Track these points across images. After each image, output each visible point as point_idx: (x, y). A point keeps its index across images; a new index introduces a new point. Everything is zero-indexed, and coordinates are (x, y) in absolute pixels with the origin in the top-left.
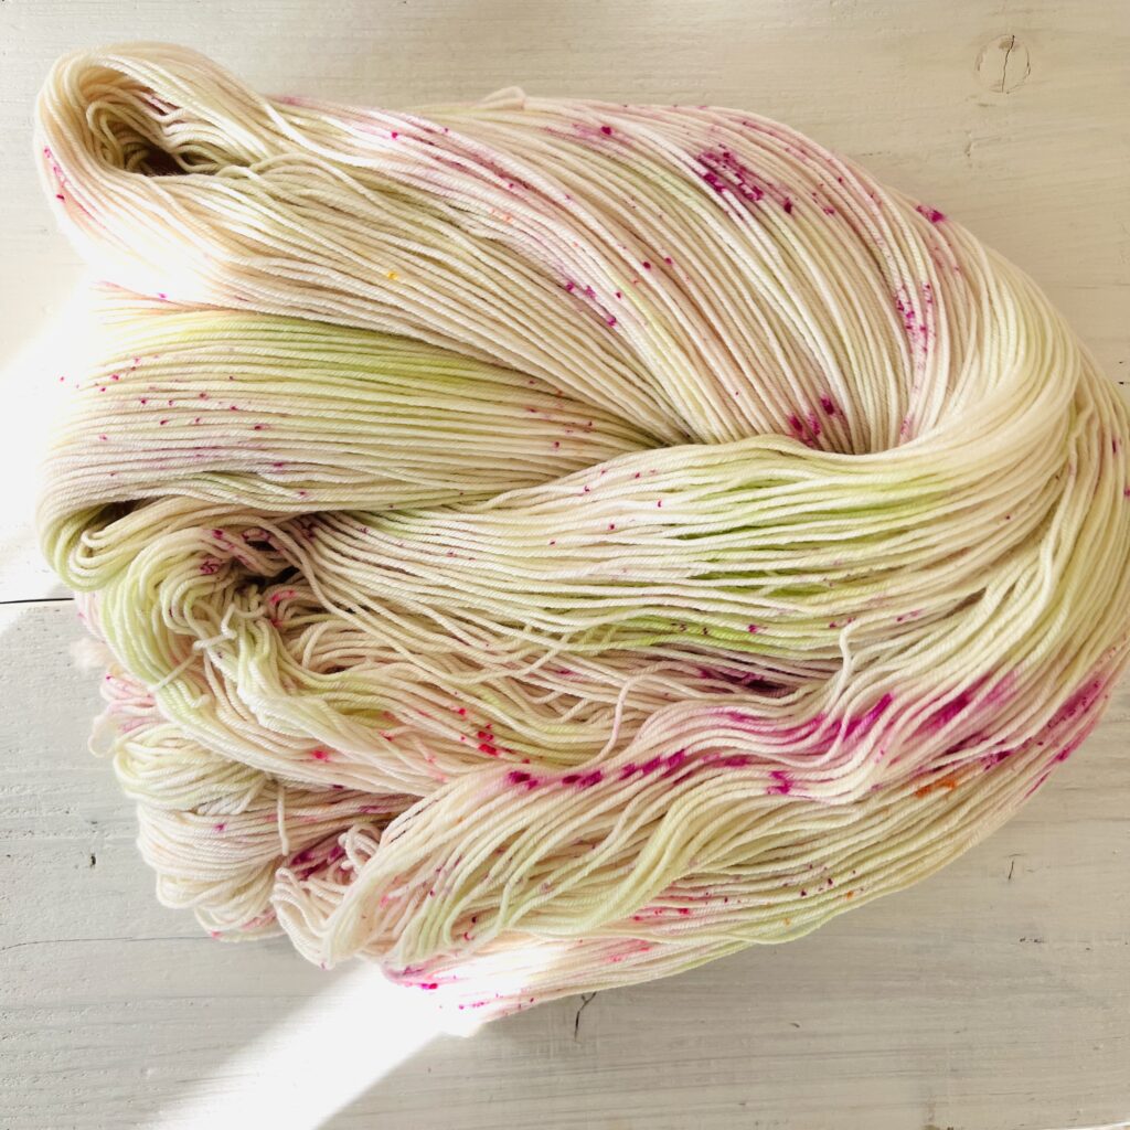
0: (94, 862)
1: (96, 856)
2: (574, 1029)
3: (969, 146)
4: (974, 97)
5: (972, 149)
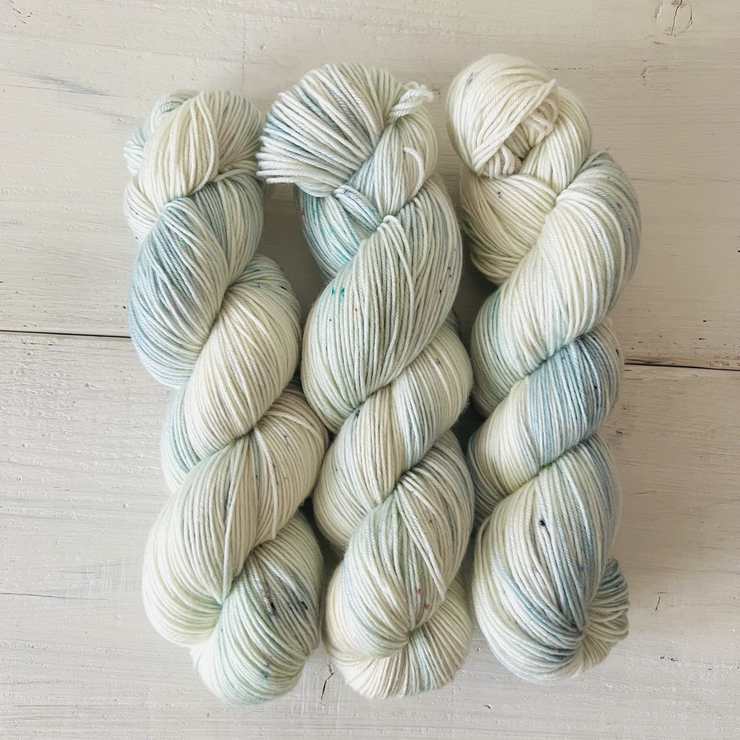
2: (321, 695)
3: (645, 71)
5: (646, 73)
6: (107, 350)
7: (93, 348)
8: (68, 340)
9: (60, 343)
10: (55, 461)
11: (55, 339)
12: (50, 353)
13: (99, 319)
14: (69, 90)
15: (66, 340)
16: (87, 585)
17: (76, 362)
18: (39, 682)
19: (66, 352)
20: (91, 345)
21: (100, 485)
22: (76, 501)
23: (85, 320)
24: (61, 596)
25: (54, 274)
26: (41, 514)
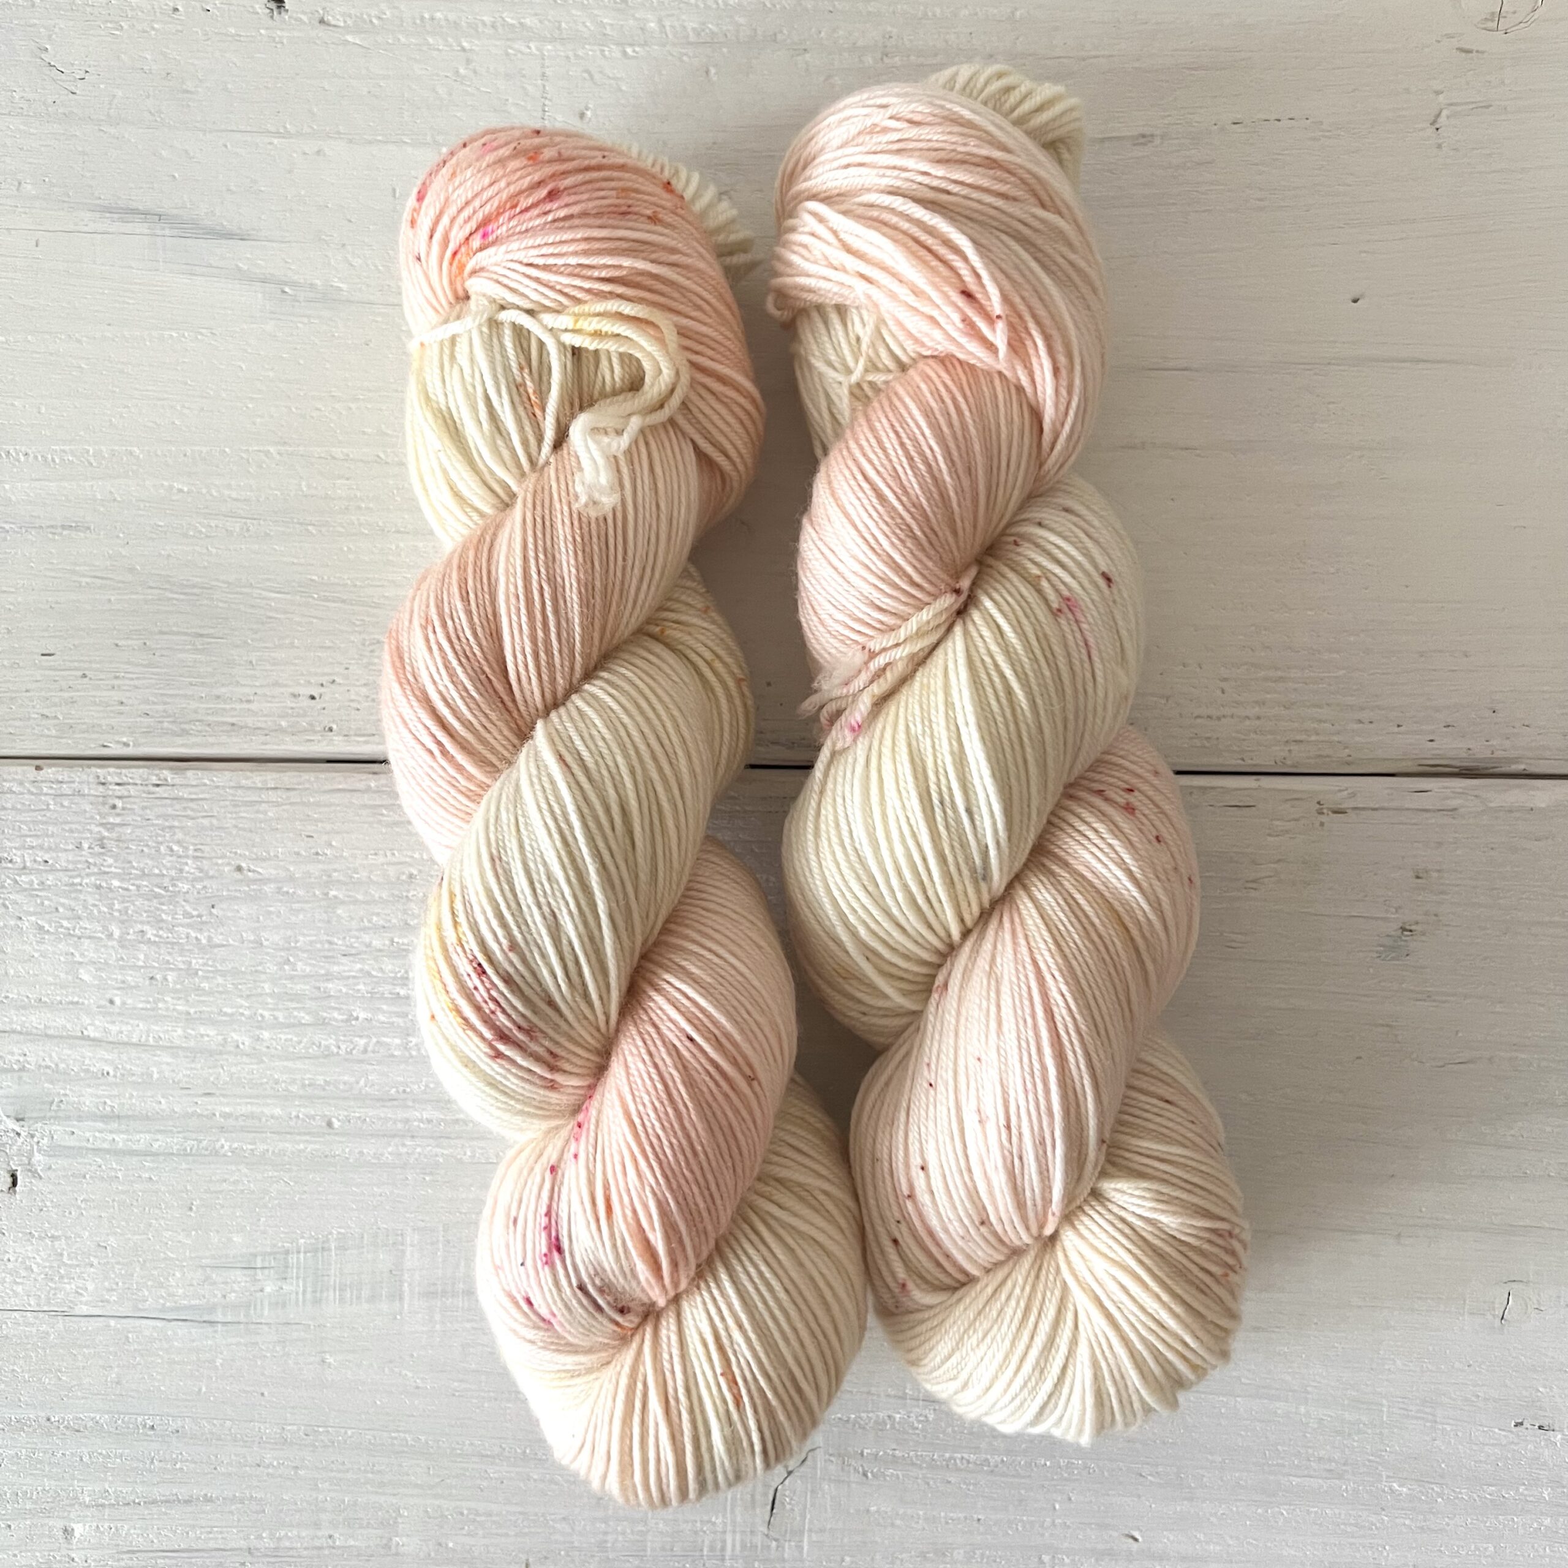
0: (14, 1183)
1: (18, 1174)
2: (767, 1518)
3: (1438, 115)
4: (1449, 36)
5: (1443, 120)
6: (279, 792)
7: (249, 788)
8: (193, 775)
9: (177, 779)
10: (180, 1031)
11: (166, 773)
12: (159, 802)
13: (259, 725)
14: (175, 232)
15: (190, 773)
16: (259, 1294)
17: (215, 821)
18: (167, 1501)
19: (192, 800)
20: (244, 782)
21: (277, 1082)
22: (226, 1116)
23: (229, 728)
24: (206, 1318)
25: (161, 633)
26: (156, 1145)
